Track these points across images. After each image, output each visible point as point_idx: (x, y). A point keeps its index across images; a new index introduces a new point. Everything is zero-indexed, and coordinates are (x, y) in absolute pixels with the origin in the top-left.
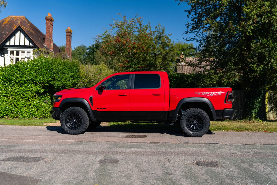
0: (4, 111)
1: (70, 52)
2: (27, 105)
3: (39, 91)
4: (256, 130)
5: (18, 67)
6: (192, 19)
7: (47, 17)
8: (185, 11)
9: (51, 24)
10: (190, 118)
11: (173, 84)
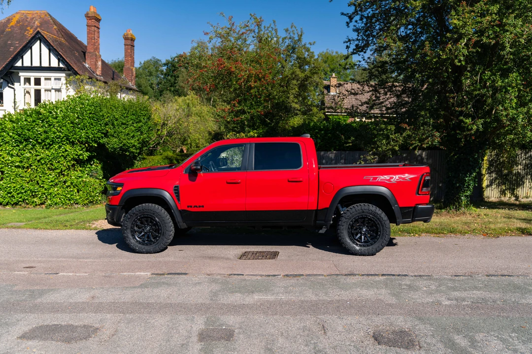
0: (18, 194)
1: (133, 75)
2: (60, 182)
3: (81, 157)
4: (469, 233)
5: (41, 114)
6: (355, 28)
7: (87, 14)
8: (342, 14)
9: (97, 25)
10: (355, 221)
11: (319, 141)
